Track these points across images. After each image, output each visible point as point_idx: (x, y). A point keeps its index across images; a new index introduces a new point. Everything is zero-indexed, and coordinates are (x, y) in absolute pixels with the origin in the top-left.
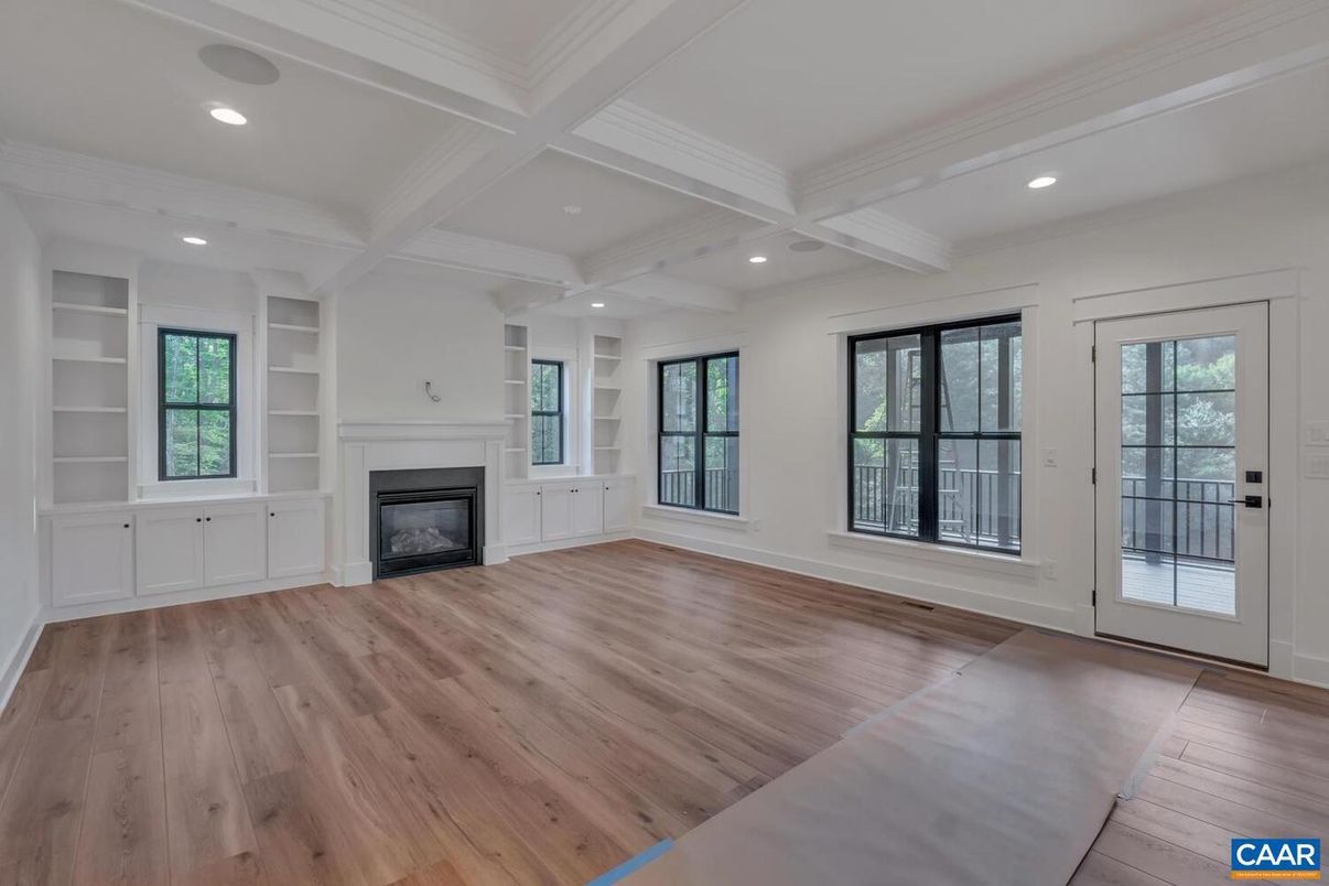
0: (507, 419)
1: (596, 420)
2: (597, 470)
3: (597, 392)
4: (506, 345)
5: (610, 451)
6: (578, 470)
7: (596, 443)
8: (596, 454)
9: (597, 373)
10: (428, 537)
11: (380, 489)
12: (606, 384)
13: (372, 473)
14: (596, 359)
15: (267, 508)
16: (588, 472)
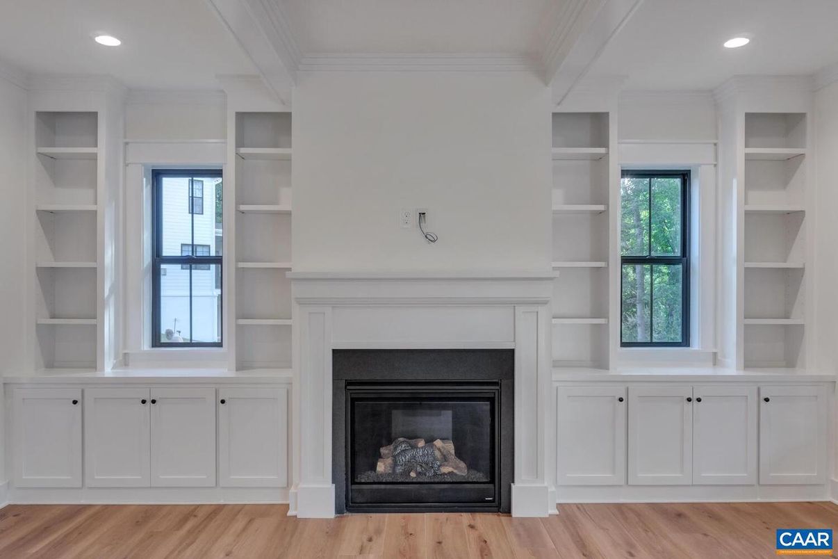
0: (555, 269)
1: (746, 269)
2: (748, 364)
3: (751, 218)
4: (555, 145)
5: (786, 326)
6: (715, 359)
7: (747, 313)
8: (749, 334)
9: (750, 183)
10: (437, 453)
11: (351, 377)
12: (772, 201)
13: (336, 352)
14: (749, 159)
15: (217, 392)
16: (732, 367)
